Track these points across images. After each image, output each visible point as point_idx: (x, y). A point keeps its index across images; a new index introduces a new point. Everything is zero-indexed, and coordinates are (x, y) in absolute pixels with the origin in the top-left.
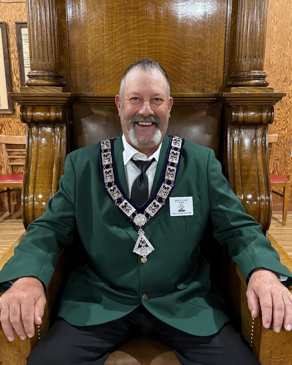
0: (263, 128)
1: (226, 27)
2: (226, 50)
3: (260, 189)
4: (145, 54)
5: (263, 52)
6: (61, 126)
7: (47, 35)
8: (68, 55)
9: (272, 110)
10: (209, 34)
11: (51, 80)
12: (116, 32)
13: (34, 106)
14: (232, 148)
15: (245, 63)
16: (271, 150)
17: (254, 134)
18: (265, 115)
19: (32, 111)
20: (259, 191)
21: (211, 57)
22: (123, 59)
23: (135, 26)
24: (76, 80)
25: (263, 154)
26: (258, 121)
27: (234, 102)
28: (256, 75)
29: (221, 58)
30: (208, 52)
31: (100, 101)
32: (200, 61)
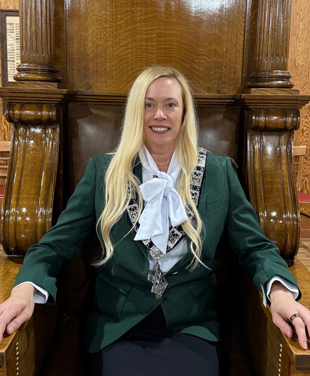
0: (287, 135)
1: (245, 22)
2: (245, 48)
3: (286, 205)
4: (153, 50)
5: (286, 50)
6: (53, 127)
7: (41, 25)
8: (65, 48)
9: (297, 114)
10: (226, 29)
11: (45, 75)
12: (120, 24)
13: (23, 103)
14: (252, 157)
15: (266, 62)
16: (298, 165)
17: (277, 142)
18: (289, 119)
19: (21, 109)
20: (285, 208)
21: (228, 54)
22: (128, 54)
23: (143, 18)
24: (73, 75)
25: (288, 164)
26: (282, 126)
27: (254, 104)
28: (280, 76)
29: (239, 56)
30: (225, 49)
31: (101, 100)
32: (216, 59)
